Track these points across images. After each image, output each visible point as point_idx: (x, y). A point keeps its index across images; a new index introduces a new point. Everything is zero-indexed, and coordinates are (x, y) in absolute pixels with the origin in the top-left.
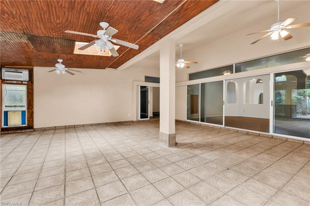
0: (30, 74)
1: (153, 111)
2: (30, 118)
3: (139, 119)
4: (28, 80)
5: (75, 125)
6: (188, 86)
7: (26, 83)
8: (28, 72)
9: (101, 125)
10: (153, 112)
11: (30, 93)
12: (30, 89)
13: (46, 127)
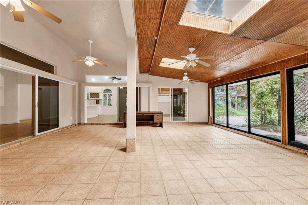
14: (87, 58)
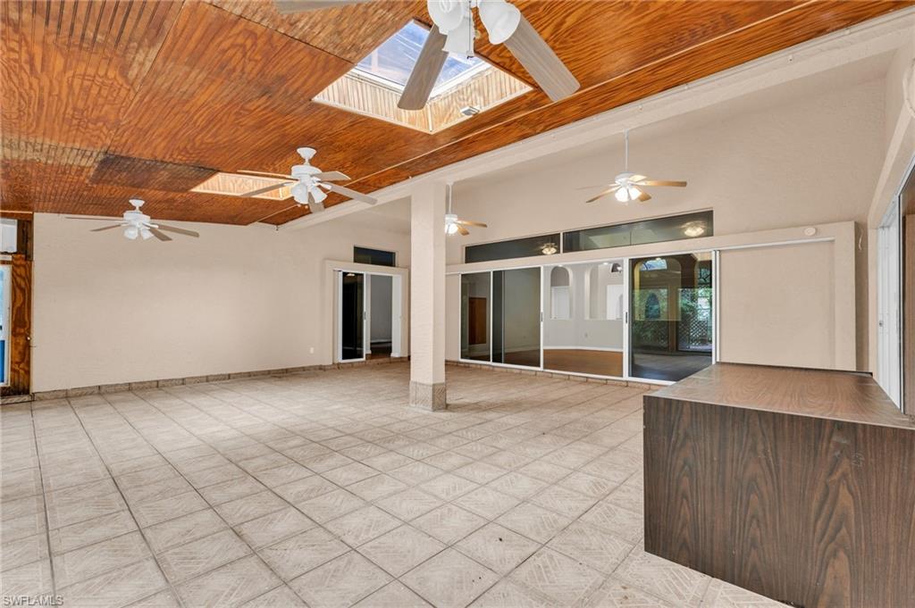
0: (23, 232)
1: (371, 339)
2: (19, 363)
3: (340, 359)
4: (15, 250)
5: (158, 381)
6: (462, 275)
7: (9, 258)
8: (14, 228)
9: (234, 378)
10: (371, 344)
11: (23, 290)
12: (20, 276)
13: (70, 387)
14: (617, 182)
